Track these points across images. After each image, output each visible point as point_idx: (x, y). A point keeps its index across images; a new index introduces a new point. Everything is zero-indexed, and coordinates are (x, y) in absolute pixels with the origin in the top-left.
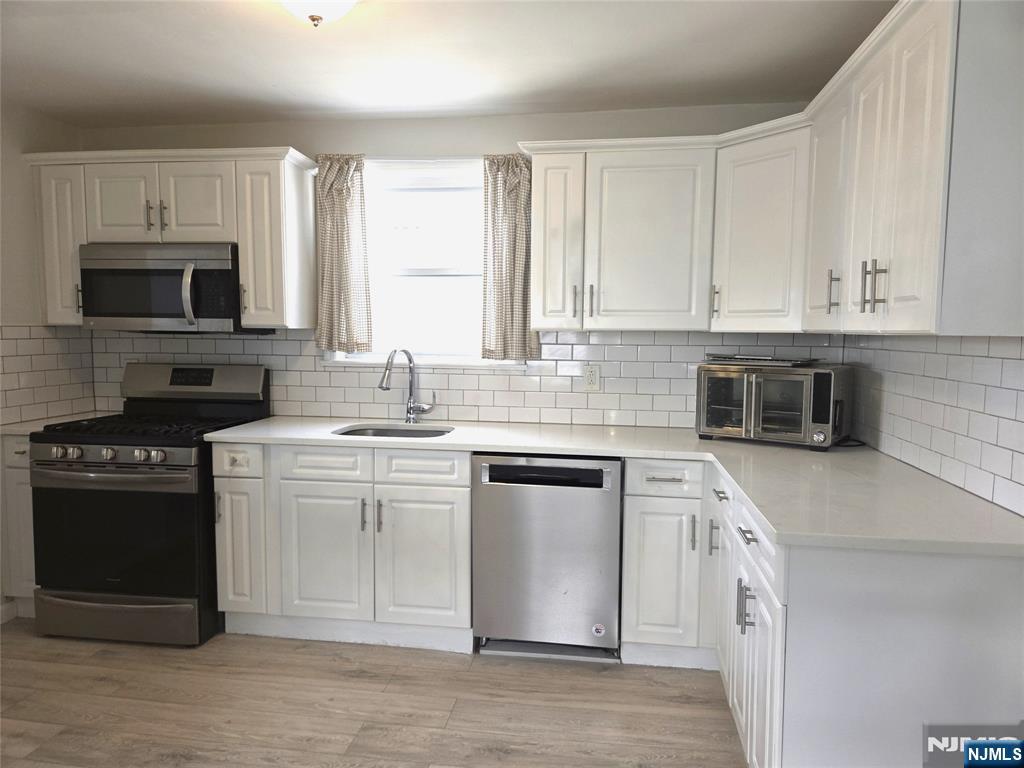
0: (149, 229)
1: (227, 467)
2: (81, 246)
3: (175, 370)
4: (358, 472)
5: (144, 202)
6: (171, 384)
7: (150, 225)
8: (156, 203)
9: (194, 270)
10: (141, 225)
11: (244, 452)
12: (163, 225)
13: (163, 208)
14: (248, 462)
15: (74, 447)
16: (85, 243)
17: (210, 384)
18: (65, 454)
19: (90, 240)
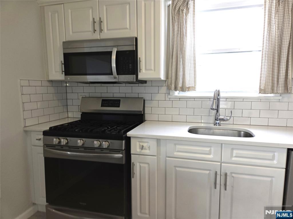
0: (94, 33)
1: (138, 150)
2: (64, 42)
3: (103, 100)
4: (212, 156)
5: (91, 20)
6: (101, 106)
7: (95, 31)
8: (97, 20)
9: (117, 51)
10: (90, 31)
11: (148, 142)
12: (101, 30)
13: (101, 22)
14: (149, 148)
15: (64, 139)
16: (65, 41)
17: (119, 106)
18: (60, 142)
19: (67, 40)
